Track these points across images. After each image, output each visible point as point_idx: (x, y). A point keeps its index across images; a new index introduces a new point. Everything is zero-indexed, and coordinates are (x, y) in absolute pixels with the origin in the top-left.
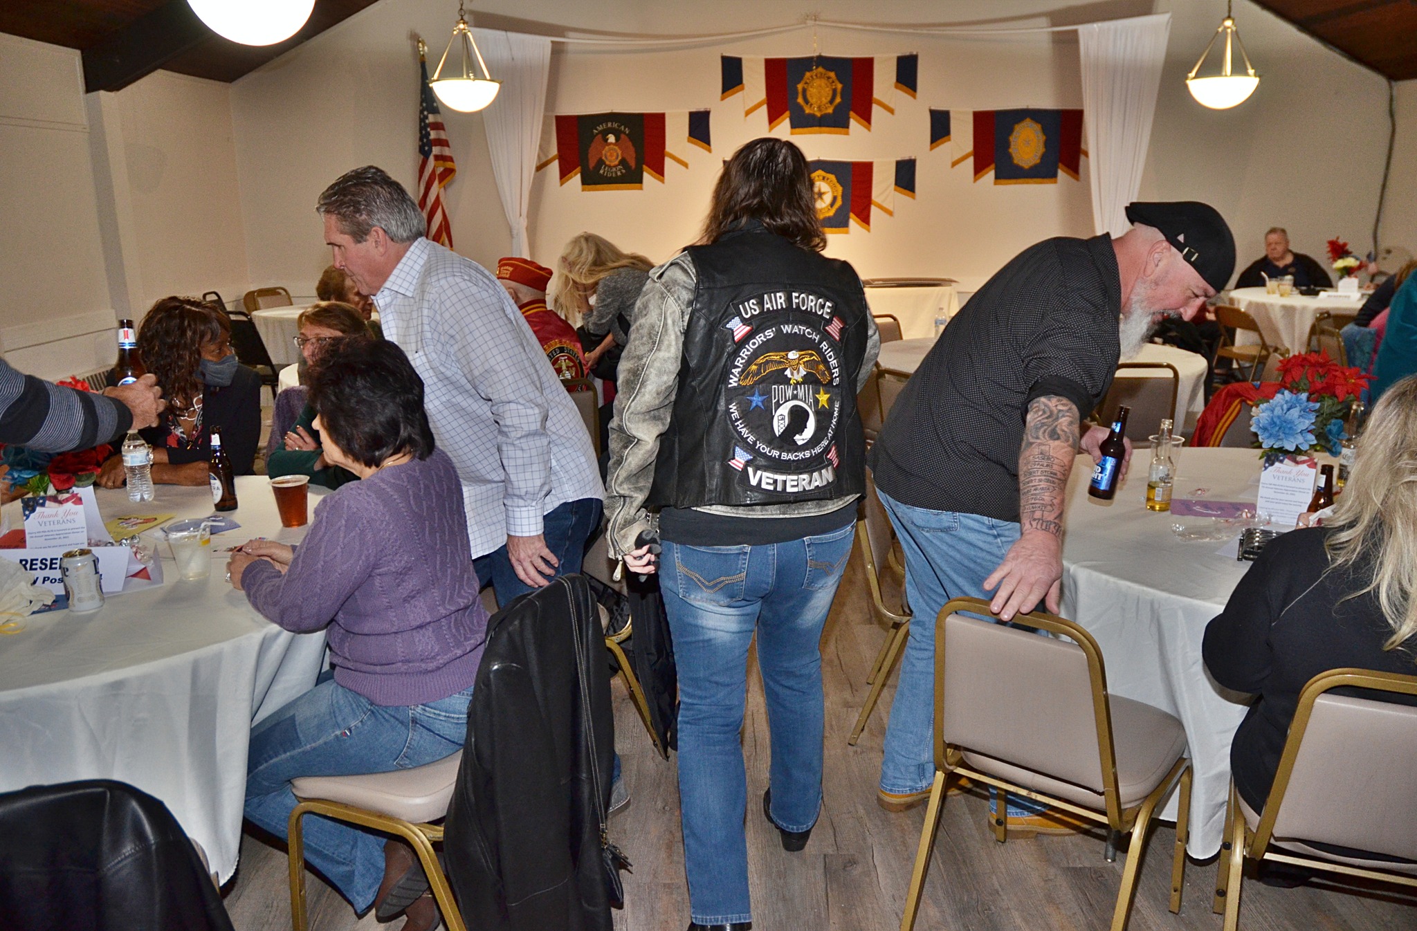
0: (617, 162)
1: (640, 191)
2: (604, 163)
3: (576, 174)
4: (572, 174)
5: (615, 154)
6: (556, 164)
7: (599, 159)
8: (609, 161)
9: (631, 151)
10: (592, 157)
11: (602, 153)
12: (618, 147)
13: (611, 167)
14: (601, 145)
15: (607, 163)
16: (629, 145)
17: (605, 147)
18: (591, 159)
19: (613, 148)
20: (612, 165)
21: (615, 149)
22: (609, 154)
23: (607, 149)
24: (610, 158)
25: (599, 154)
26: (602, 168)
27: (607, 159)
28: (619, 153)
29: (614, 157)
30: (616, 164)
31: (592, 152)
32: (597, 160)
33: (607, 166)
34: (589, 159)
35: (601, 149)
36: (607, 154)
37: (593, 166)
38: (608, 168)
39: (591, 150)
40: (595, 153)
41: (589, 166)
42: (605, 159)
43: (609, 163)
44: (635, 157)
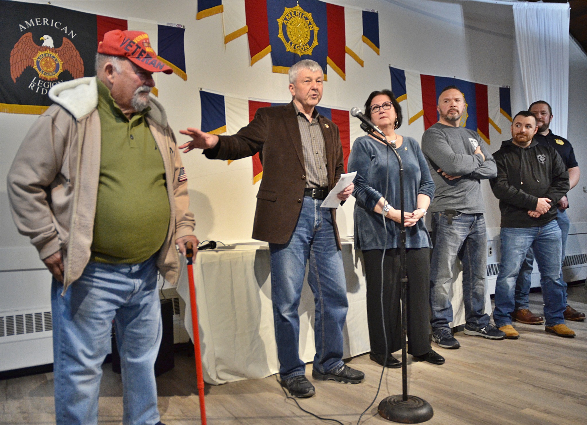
0: (56, 76)
2: (36, 74)
5: (53, 64)
7: (27, 67)
8: (44, 73)
9: (79, 63)
10: (15, 64)
11: (33, 60)
12: (58, 55)
13: (47, 81)
14: (31, 48)
15: (40, 75)
16: (75, 54)
17: (37, 52)
18: (14, 66)
19: (51, 55)
20: (48, 79)
21: (54, 57)
22: (43, 63)
23: (40, 56)
24: (45, 68)
25: (28, 60)
26: (33, 81)
27: (40, 70)
28: (60, 63)
29: (51, 69)
30: (55, 78)
31: (16, 55)
32: (24, 69)
33: (41, 79)
34: (11, 65)
35: (30, 55)
36: (41, 63)
37: (17, 77)
38: (43, 82)
39: (15, 53)
40: (22, 59)
41: (10, 76)
42: (37, 69)
43: (43, 76)
44: (83, 71)
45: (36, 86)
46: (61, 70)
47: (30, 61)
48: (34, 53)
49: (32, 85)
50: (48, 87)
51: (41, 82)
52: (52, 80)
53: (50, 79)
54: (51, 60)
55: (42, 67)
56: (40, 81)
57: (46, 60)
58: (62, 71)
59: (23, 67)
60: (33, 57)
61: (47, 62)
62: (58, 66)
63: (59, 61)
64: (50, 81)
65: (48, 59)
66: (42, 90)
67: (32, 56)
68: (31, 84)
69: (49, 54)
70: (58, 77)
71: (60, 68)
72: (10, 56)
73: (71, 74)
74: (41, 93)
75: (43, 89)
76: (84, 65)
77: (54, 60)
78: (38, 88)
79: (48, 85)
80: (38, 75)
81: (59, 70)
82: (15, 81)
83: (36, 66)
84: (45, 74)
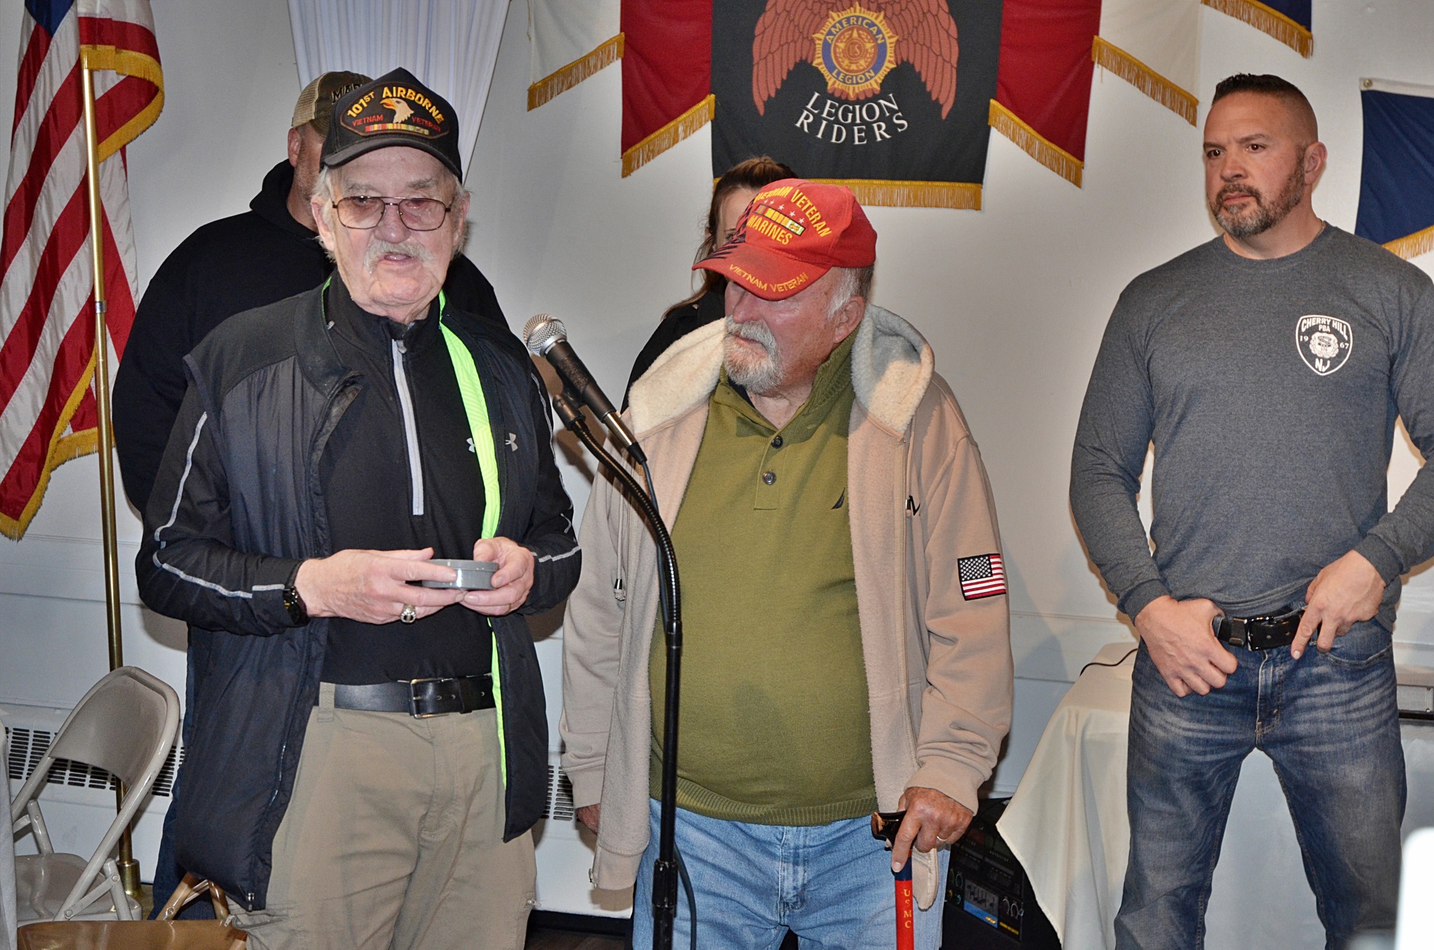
0: (875, 83)
1: (974, 212)
2: (820, 82)
3: (691, 128)
4: (680, 123)
5: (869, 46)
6: (613, 74)
7: (797, 65)
8: (841, 76)
9: (943, 35)
10: (765, 58)
11: (812, 41)
12: (885, 16)
13: (847, 101)
14: (810, 5)
15: (830, 83)
16: (934, 10)
17: (827, 16)
18: (762, 63)
19: (864, 19)
20: (852, 96)
21: (873, 25)
22: (842, 45)
23: (834, 26)
24: (847, 62)
25: (799, 44)
26: (809, 107)
27: (831, 68)
28: (888, 41)
29: (862, 62)
30: (873, 90)
31: (769, 32)
32: (789, 72)
33: (832, 97)
34: (755, 62)
35: (806, 27)
36: (836, 46)
37: (769, 96)
38: (837, 104)
39: (766, 26)
40: (783, 42)
41: (752, 96)
42: (823, 69)
43: (839, 85)
44: (954, 60)
45: (818, 119)
46: (890, 62)
47: (806, 43)
48: (817, 19)
49: (807, 118)
50: (850, 121)
51: (832, 106)
52: (862, 98)
53: (857, 95)
54: (864, 34)
55: (837, 58)
56: (829, 102)
57: (851, 35)
58: (894, 66)
59: (784, 64)
60: (814, 33)
61: (851, 43)
62: (881, 50)
63: (886, 36)
64: (858, 101)
65: (855, 35)
66: (833, 128)
67: (813, 28)
68: (805, 113)
69: (858, 17)
70: (882, 85)
71: (888, 58)
72: (754, 37)
73: (920, 73)
74: (831, 138)
75: (836, 126)
76: (959, 40)
77: (872, 32)
78: (824, 123)
79: (850, 115)
80: (826, 84)
81: (887, 64)
82: (762, 112)
83: (821, 60)
84: (844, 82)
